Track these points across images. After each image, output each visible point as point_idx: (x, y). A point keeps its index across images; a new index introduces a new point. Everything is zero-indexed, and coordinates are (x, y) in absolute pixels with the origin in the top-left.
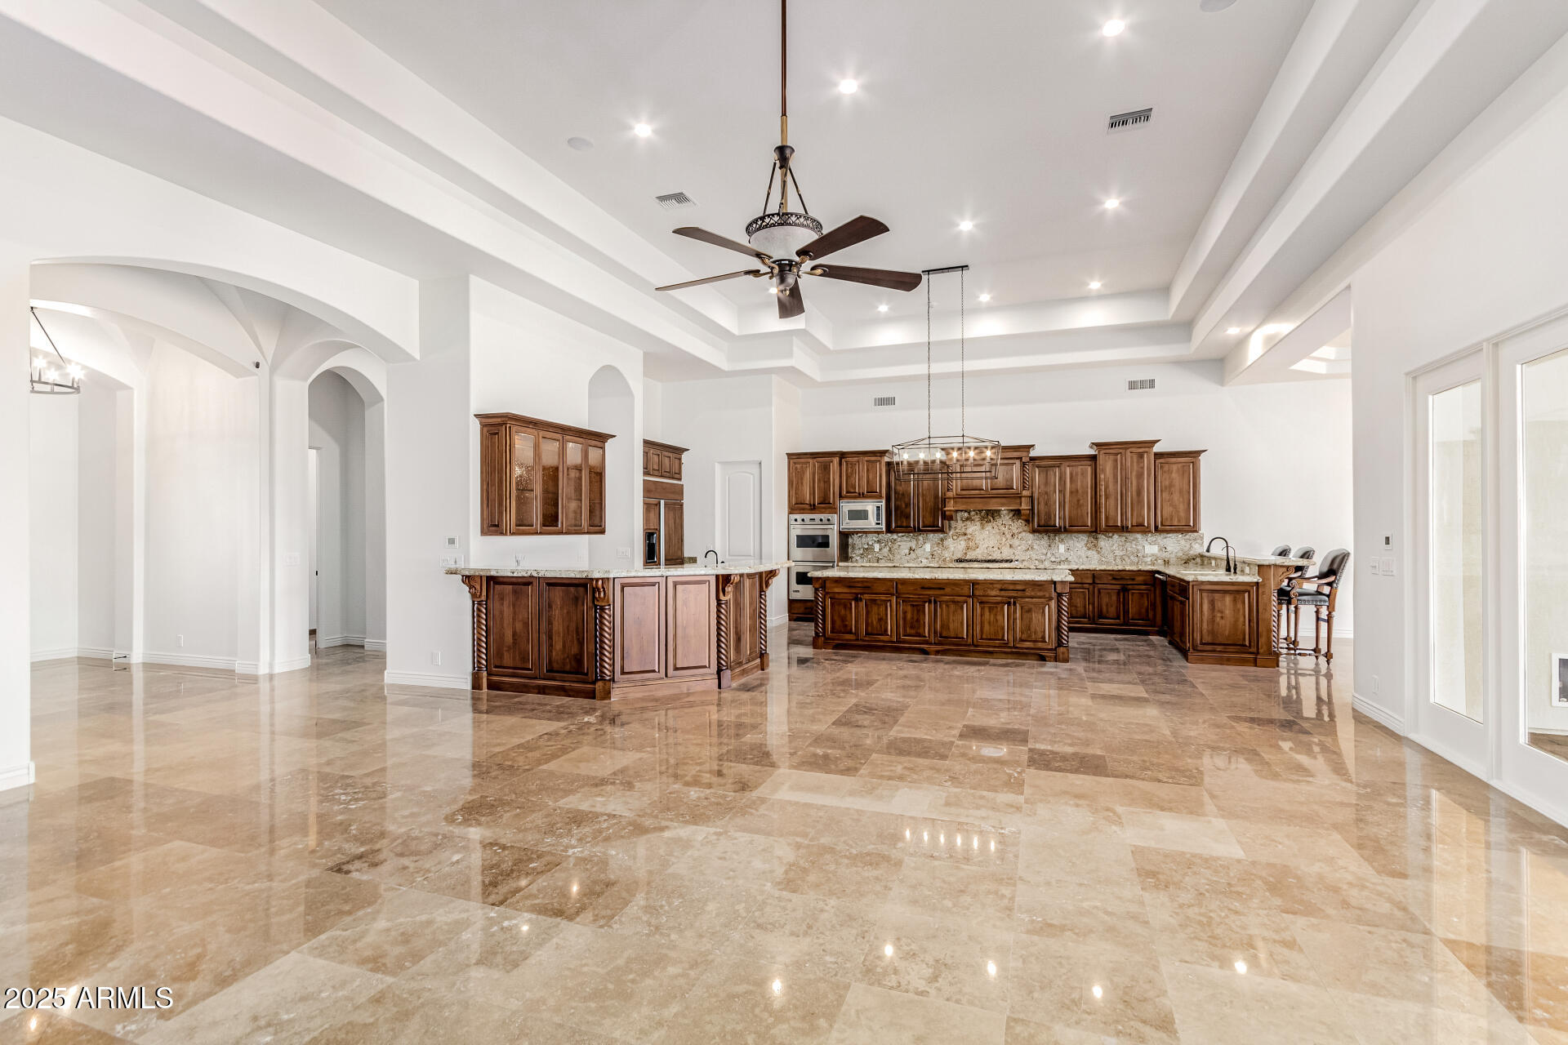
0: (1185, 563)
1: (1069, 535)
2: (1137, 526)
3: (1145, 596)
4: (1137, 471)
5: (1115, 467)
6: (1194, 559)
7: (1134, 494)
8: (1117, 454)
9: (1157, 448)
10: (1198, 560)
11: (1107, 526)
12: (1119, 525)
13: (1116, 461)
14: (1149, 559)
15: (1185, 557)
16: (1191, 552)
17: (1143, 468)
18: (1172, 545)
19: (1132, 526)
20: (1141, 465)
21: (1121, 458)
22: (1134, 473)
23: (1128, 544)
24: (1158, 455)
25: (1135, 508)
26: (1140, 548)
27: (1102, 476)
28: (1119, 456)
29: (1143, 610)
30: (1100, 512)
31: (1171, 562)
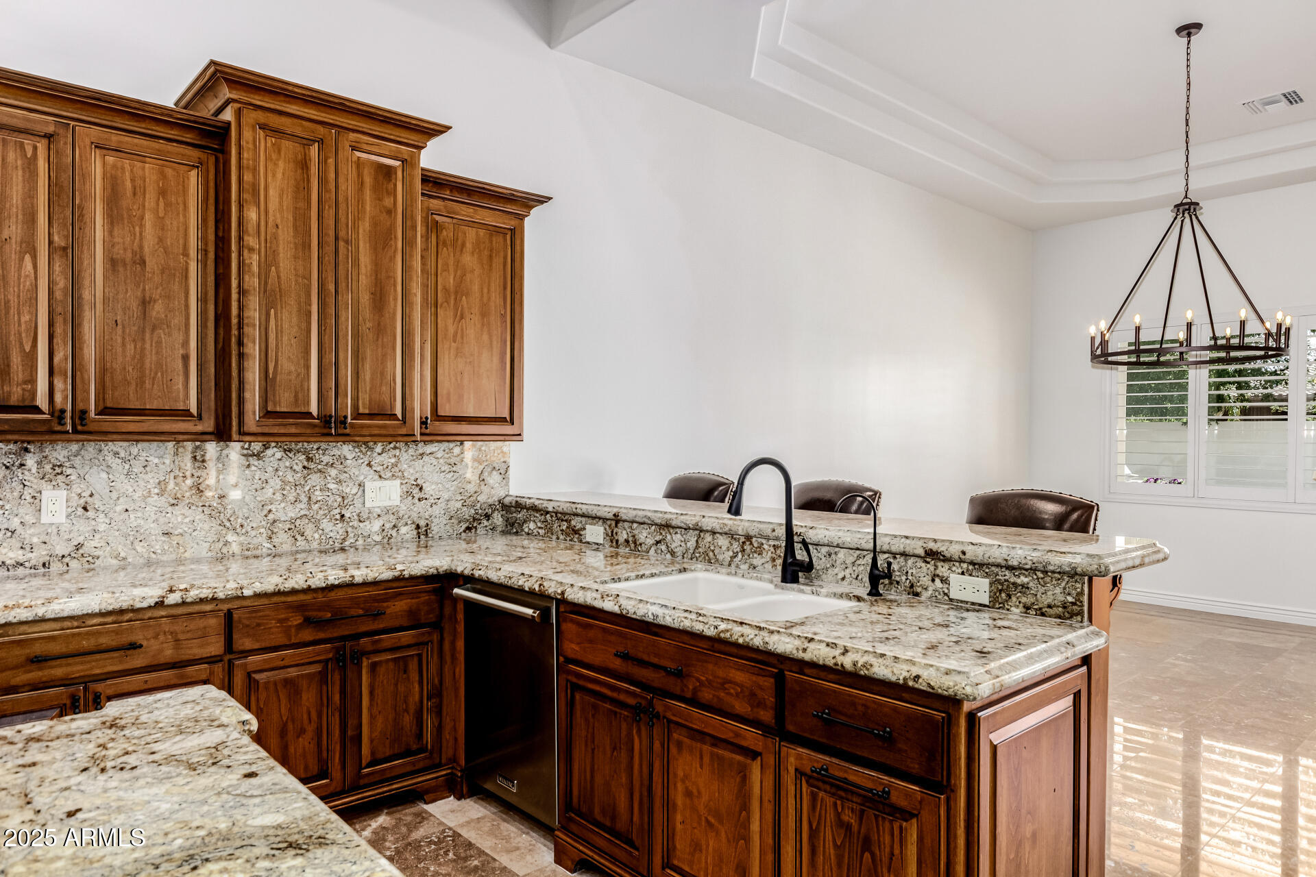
0: (468, 529)
1: (91, 448)
2: (371, 416)
3: (413, 666)
4: (375, 224)
5: (301, 189)
6: (488, 517)
7: (365, 298)
8: (307, 142)
9: (433, 157)
10: (498, 519)
11: (267, 414)
12: (314, 409)
13: (304, 165)
14: (376, 525)
15: (468, 513)
16: (482, 498)
17: (390, 212)
18: (436, 477)
19: (357, 415)
20: (388, 202)
21: (323, 162)
22: (365, 226)
23: (315, 479)
24: (435, 183)
25: (368, 352)
26: (350, 489)
27: (252, 215)
28: (314, 150)
29: (408, 720)
30: (241, 356)
31: (435, 529)
